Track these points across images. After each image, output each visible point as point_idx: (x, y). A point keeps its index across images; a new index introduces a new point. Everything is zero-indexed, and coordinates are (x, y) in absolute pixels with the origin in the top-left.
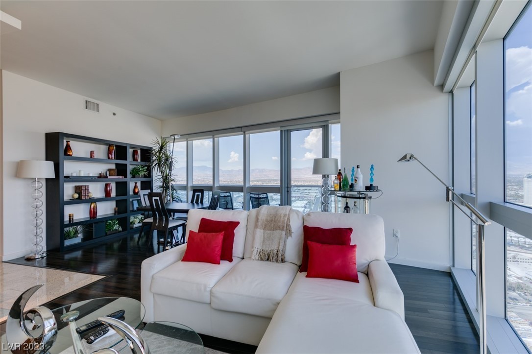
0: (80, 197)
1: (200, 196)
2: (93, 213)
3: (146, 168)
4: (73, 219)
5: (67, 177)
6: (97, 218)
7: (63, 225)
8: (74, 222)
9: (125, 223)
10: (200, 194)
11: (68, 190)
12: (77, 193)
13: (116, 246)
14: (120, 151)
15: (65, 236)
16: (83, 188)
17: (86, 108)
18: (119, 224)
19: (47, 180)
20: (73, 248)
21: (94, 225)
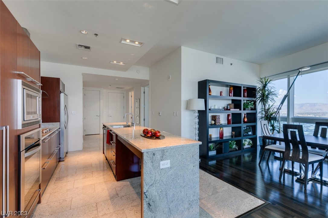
0: (215, 124)
2: (221, 135)
3: (253, 102)
4: (212, 138)
5: (210, 109)
6: (223, 139)
7: (208, 142)
8: (212, 140)
9: (239, 144)
12: (214, 120)
13: (234, 160)
14: (236, 90)
15: (209, 149)
16: (217, 117)
17: (217, 63)
18: (236, 144)
20: (213, 158)
21: (223, 143)
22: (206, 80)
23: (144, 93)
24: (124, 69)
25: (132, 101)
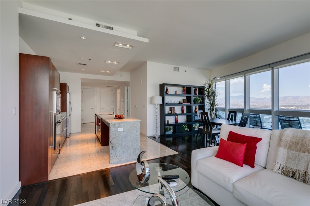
0: (171, 113)
1: (234, 115)
2: (177, 121)
3: (201, 98)
4: (169, 122)
5: (167, 103)
6: (178, 123)
7: (165, 125)
8: (169, 124)
9: (190, 127)
10: (234, 114)
11: (167, 109)
12: (170, 111)
13: (186, 138)
14: (188, 89)
15: (166, 130)
16: (173, 109)
17: (174, 71)
18: (188, 127)
19: (160, 104)
20: (169, 136)
21: (177, 127)
22: (164, 84)
23: (127, 90)
24: (111, 74)
25: (119, 96)
